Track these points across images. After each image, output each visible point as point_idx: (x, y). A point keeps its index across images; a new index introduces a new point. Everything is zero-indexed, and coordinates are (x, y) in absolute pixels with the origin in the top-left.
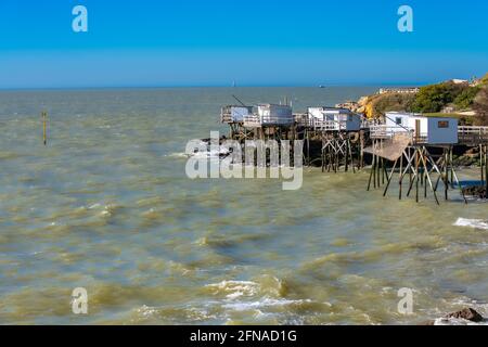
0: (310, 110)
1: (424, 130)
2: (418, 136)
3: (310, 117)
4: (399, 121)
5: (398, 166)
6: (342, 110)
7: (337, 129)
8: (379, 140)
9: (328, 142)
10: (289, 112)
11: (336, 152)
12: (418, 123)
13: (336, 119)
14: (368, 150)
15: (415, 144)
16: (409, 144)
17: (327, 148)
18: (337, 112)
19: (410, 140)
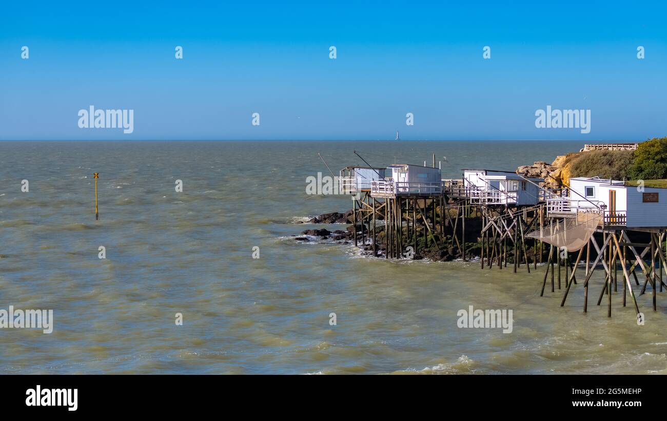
0: (467, 174)
1: (621, 206)
2: (612, 215)
3: (466, 183)
4: (590, 192)
5: (583, 258)
6: (511, 175)
7: (504, 202)
8: (561, 220)
9: (491, 221)
10: (436, 177)
11: (503, 236)
12: (612, 195)
13: (502, 188)
15: (608, 227)
16: (599, 227)
17: (490, 229)
18: (504, 177)
19: (601, 220)
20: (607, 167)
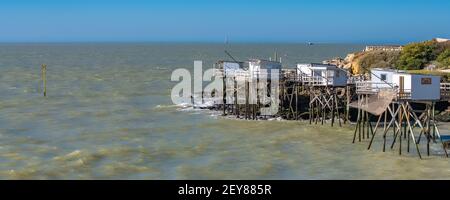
0: (299, 66)
1: (408, 86)
2: (402, 91)
3: (299, 72)
4: (383, 77)
5: (382, 120)
6: (330, 67)
7: (325, 84)
8: (365, 96)
9: (316, 96)
11: (324, 107)
12: (402, 79)
13: (323, 75)
14: (354, 105)
15: (399, 100)
16: (394, 100)
17: (314, 102)
18: (325, 68)
19: (394, 95)
20: (383, 62)
